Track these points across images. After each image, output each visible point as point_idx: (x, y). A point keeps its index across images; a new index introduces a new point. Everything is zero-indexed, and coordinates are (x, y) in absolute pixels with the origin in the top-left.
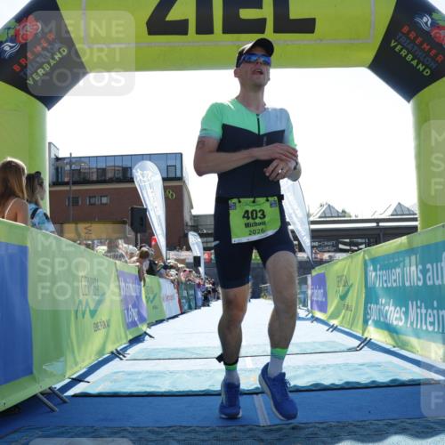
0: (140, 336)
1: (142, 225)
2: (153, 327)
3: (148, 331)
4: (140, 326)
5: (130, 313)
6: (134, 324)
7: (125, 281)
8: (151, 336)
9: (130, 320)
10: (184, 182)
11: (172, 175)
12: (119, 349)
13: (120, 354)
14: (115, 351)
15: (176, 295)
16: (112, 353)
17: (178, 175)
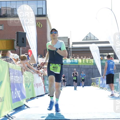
0: (21, 106)
1: (23, 42)
2: (29, 102)
3: (26, 104)
4: (21, 101)
5: (15, 93)
6: (18, 100)
7: (14, 75)
8: (28, 107)
9: (15, 97)
10: (48, 17)
11: (40, 13)
12: (9, 114)
13: (9, 117)
14: (7, 115)
15: (43, 83)
16: (5, 116)
17: (44, 13)
